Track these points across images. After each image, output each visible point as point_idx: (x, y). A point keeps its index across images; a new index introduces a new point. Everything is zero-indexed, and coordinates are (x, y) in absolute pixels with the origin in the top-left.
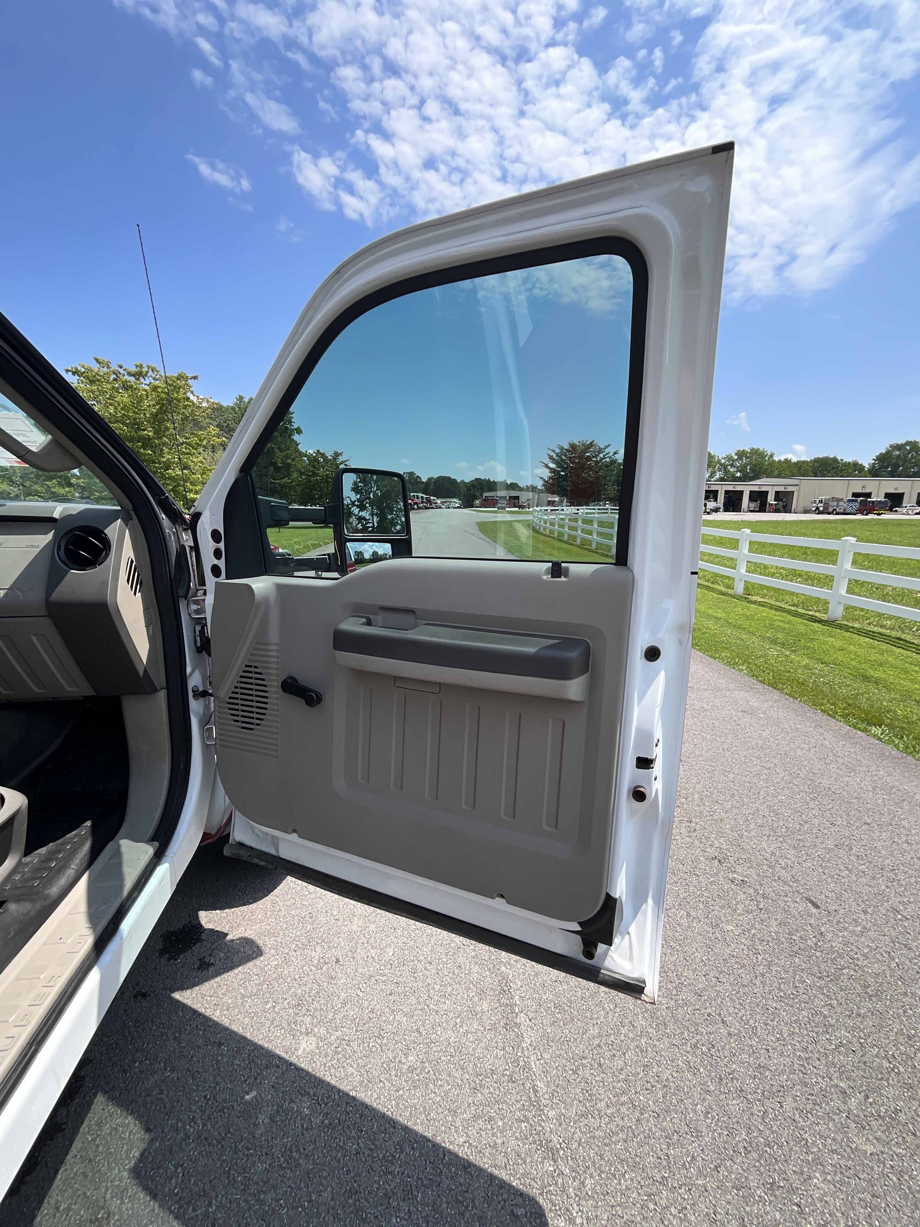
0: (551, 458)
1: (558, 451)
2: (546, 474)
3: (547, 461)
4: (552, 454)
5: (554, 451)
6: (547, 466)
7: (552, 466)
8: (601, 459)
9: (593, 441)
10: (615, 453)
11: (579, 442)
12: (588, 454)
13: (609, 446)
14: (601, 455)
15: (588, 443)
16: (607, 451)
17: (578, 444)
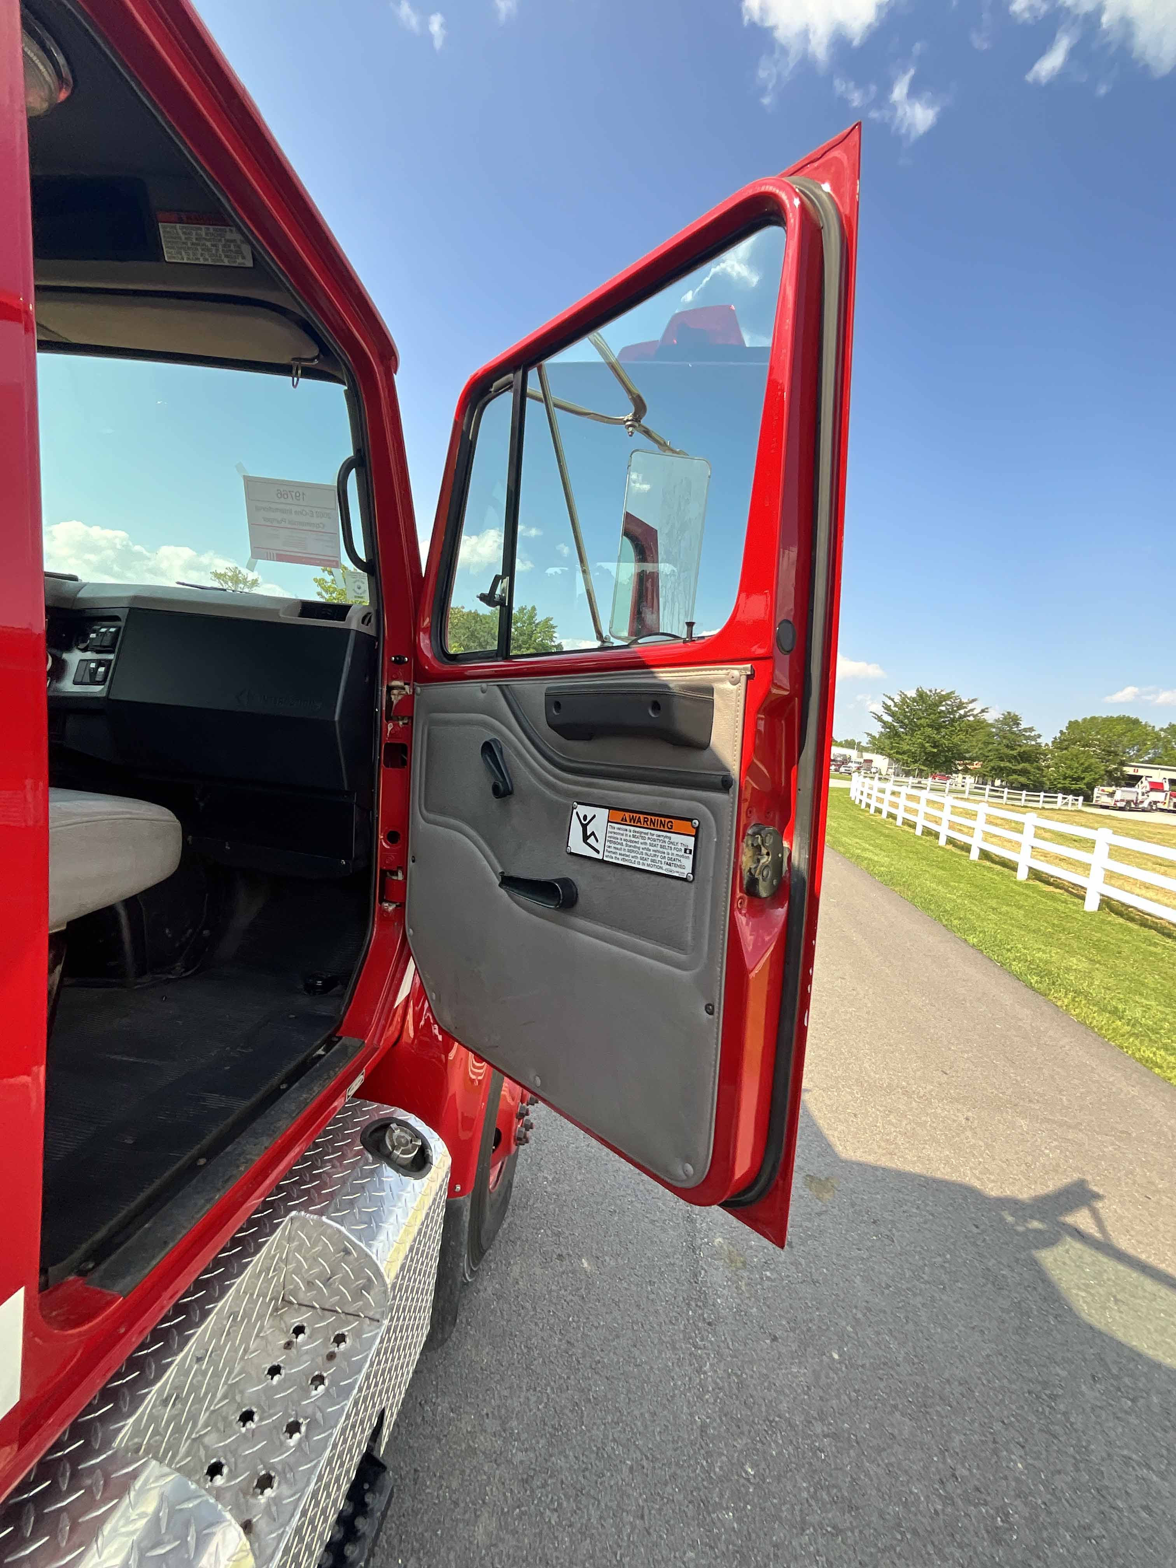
0: (887, 708)
1: (897, 699)
2: (877, 729)
3: (880, 711)
4: (890, 703)
5: (892, 700)
6: (879, 719)
7: (888, 719)
8: (961, 717)
9: (953, 693)
10: (983, 711)
11: (931, 691)
12: (943, 708)
13: (974, 701)
14: (962, 712)
15: (943, 693)
16: (970, 706)
17: (928, 693)
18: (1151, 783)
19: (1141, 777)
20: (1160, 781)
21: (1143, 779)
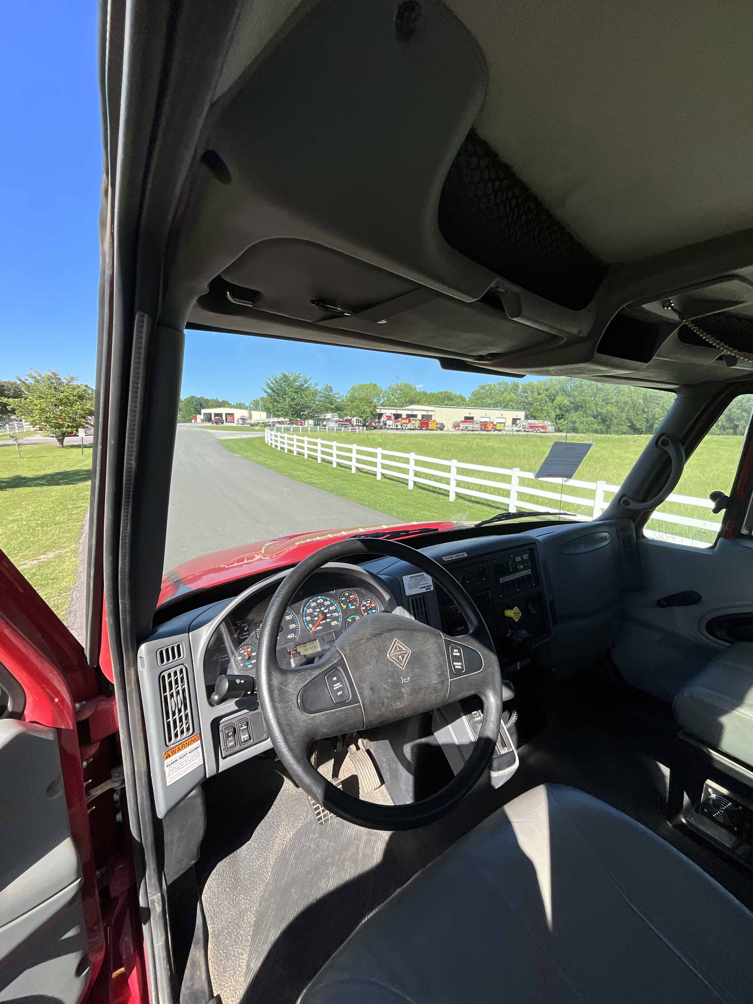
0: (268, 385)
1: (273, 380)
2: (264, 397)
3: (265, 387)
4: (269, 382)
5: (270, 379)
6: (265, 391)
7: (270, 391)
8: (306, 388)
9: (300, 374)
10: (316, 384)
12: (298, 383)
13: (311, 379)
14: (306, 385)
15: (296, 375)
16: (309, 382)
17: (288, 375)
18: (387, 416)
19: (382, 414)
20: (390, 415)
21: (384, 415)
